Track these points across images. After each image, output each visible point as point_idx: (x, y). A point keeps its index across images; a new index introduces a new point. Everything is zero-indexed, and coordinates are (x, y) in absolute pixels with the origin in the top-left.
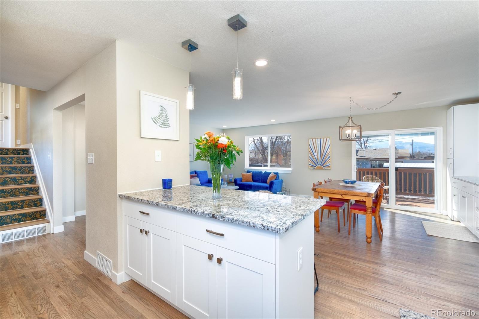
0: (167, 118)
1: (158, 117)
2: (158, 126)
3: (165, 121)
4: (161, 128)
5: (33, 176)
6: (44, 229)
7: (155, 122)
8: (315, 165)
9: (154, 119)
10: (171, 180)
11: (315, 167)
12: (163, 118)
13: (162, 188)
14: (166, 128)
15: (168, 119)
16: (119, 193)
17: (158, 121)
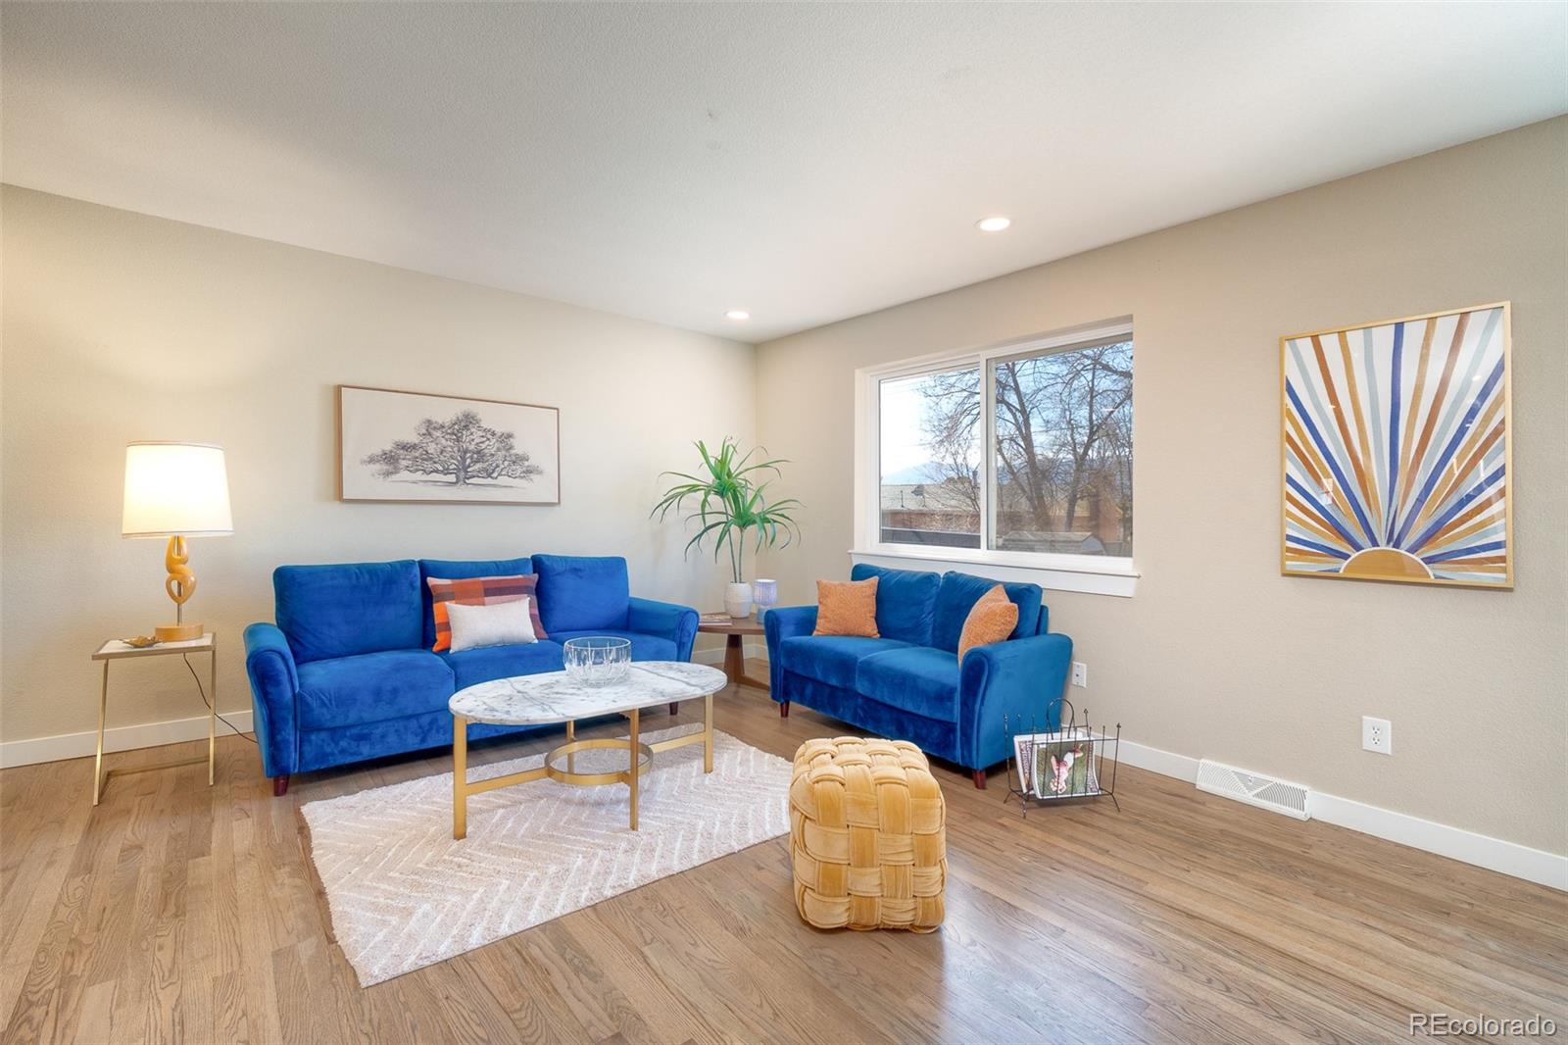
8: (1344, 548)
11: (1346, 557)
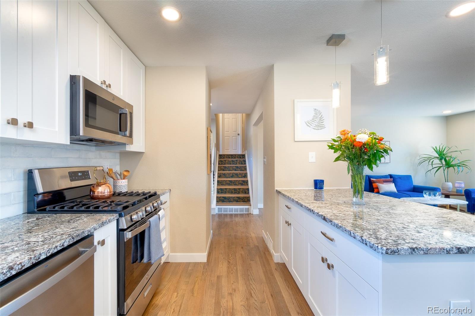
0: (322, 120)
1: (312, 120)
2: (312, 128)
3: (319, 123)
4: (315, 130)
5: (246, 173)
6: (248, 210)
7: (308, 126)
9: (307, 123)
10: (322, 182)
12: (318, 120)
13: (314, 188)
14: (321, 129)
15: (324, 120)
16: (276, 189)
17: (312, 124)
